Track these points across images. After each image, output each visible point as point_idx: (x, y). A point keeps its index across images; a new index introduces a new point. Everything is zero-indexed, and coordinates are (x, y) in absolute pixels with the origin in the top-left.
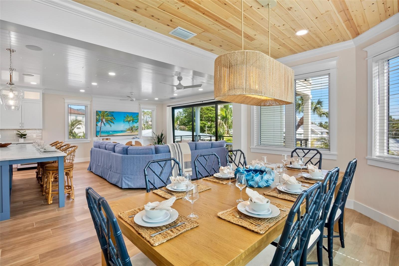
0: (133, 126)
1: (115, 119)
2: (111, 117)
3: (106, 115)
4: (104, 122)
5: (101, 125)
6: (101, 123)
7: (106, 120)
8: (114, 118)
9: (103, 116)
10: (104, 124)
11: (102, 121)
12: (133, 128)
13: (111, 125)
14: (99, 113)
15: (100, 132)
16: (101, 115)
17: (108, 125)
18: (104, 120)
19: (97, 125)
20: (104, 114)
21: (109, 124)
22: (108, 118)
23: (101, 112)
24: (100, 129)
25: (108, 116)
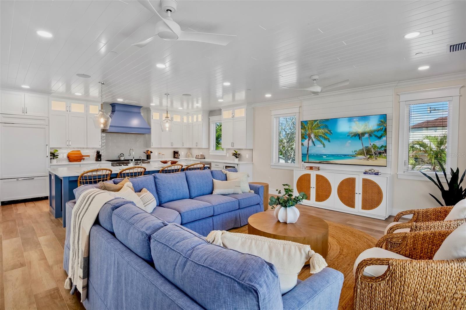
0: (370, 146)
1: (331, 133)
2: (323, 129)
3: (315, 126)
4: (312, 139)
5: (308, 143)
6: (309, 140)
7: (315, 136)
8: (330, 131)
9: (311, 130)
10: (313, 142)
11: (310, 137)
12: (371, 149)
13: (324, 145)
14: (304, 124)
15: (308, 156)
16: (307, 128)
17: (321, 144)
18: (312, 136)
19: (302, 144)
20: (312, 125)
21: (321, 142)
22: (318, 132)
23: (307, 123)
24: (308, 151)
25: (319, 128)
